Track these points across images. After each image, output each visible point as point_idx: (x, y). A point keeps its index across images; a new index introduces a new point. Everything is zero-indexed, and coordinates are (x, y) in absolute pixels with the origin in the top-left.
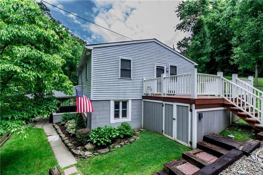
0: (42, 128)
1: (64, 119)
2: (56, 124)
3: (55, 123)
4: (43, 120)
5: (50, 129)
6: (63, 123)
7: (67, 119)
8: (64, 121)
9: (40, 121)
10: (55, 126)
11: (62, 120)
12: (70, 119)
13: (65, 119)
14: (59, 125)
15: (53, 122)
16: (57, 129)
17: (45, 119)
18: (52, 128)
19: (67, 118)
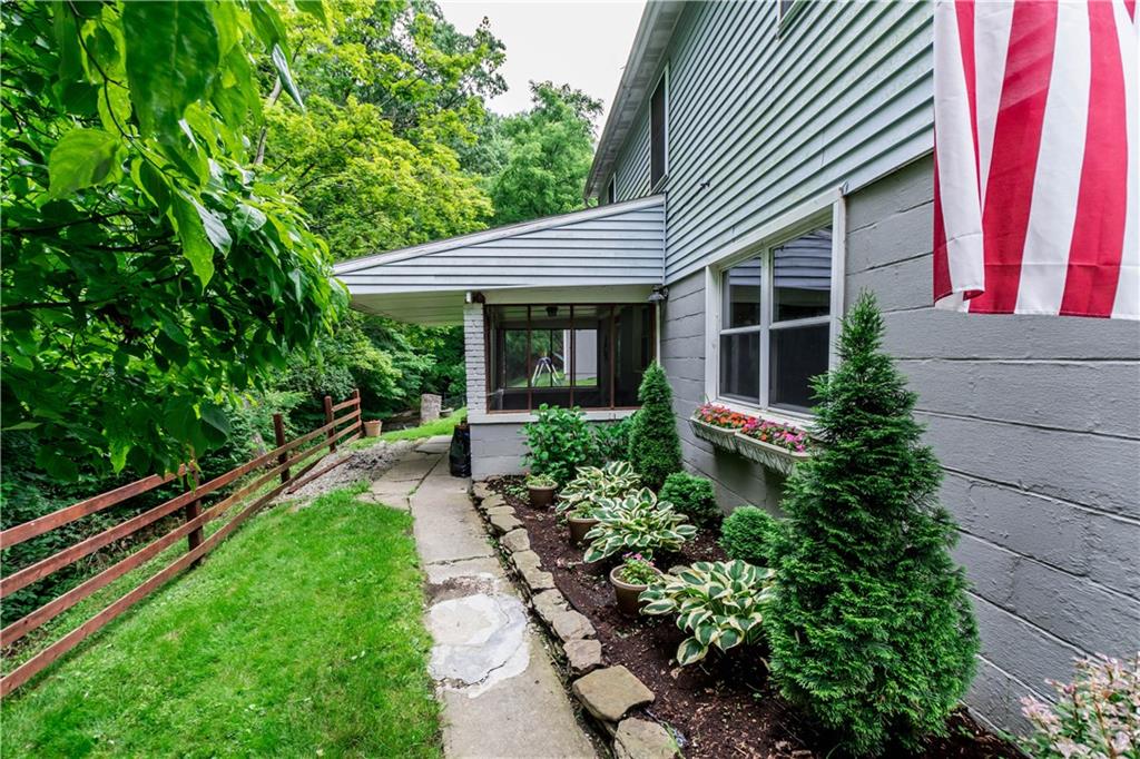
0: (406, 507)
1: (545, 455)
2: (493, 485)
3: (483, 478)
4: (418, 456)
5: (452, 524)
6: (540, 483)
7: (567, 453)
8: (541, 468)
9: (404, 462)
10: (483, 505)
11: (532, 461)
12: (583, 457)
13: (555, 457)
14: (509, 499)
15: (468, 473)
16: (497, 533)
17: (429, 453)
18: (464, 512)
19: (569, 445)
